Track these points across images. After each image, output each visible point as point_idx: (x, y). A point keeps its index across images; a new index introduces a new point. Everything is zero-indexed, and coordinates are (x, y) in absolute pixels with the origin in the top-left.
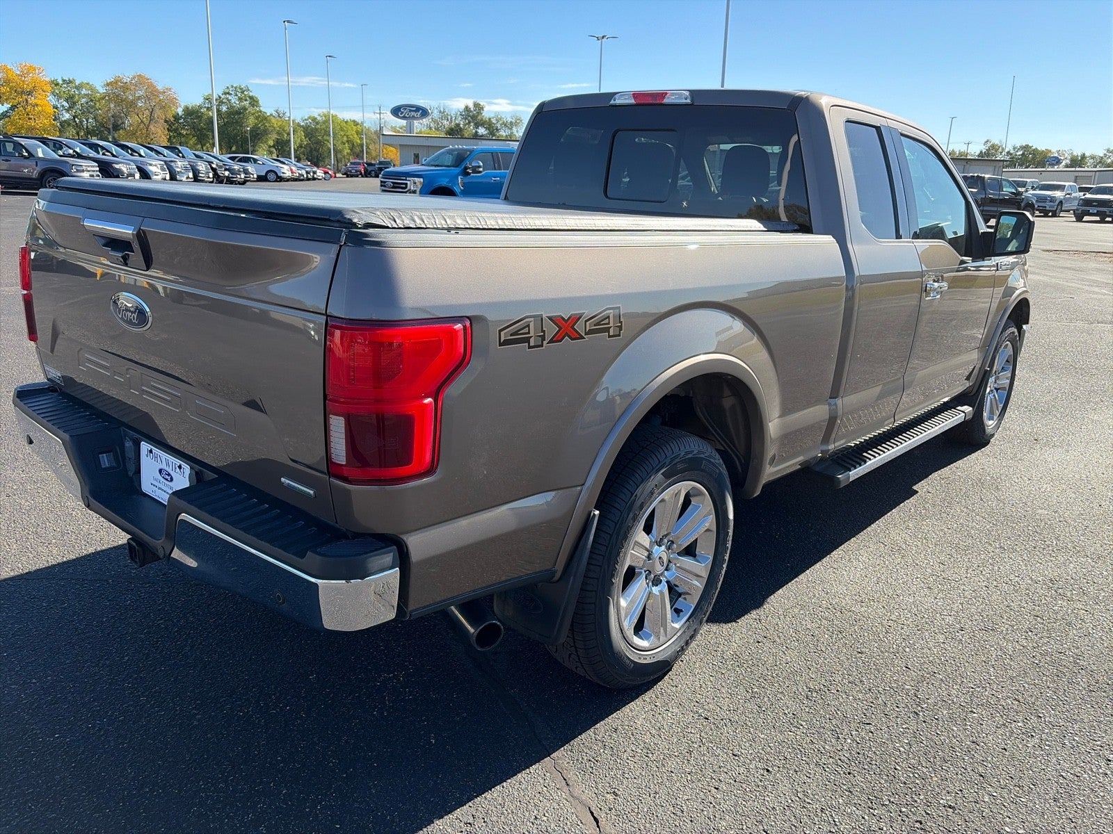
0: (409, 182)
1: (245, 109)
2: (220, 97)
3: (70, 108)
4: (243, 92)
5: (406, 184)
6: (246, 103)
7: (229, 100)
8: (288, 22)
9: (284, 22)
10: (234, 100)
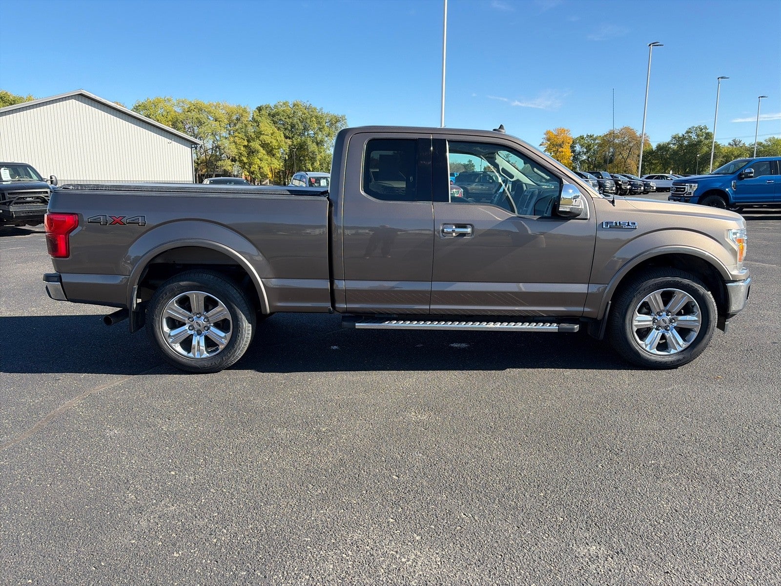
0: (686, 187)
1: (701, 141)
2: (683, 135)
3: (587, 152)
4: (701, 131)
5: (685, 188)
6: (702, 138)
7: (690, 137)
8: (722, 78)
9: (719, 78)
10: (693, 136)
